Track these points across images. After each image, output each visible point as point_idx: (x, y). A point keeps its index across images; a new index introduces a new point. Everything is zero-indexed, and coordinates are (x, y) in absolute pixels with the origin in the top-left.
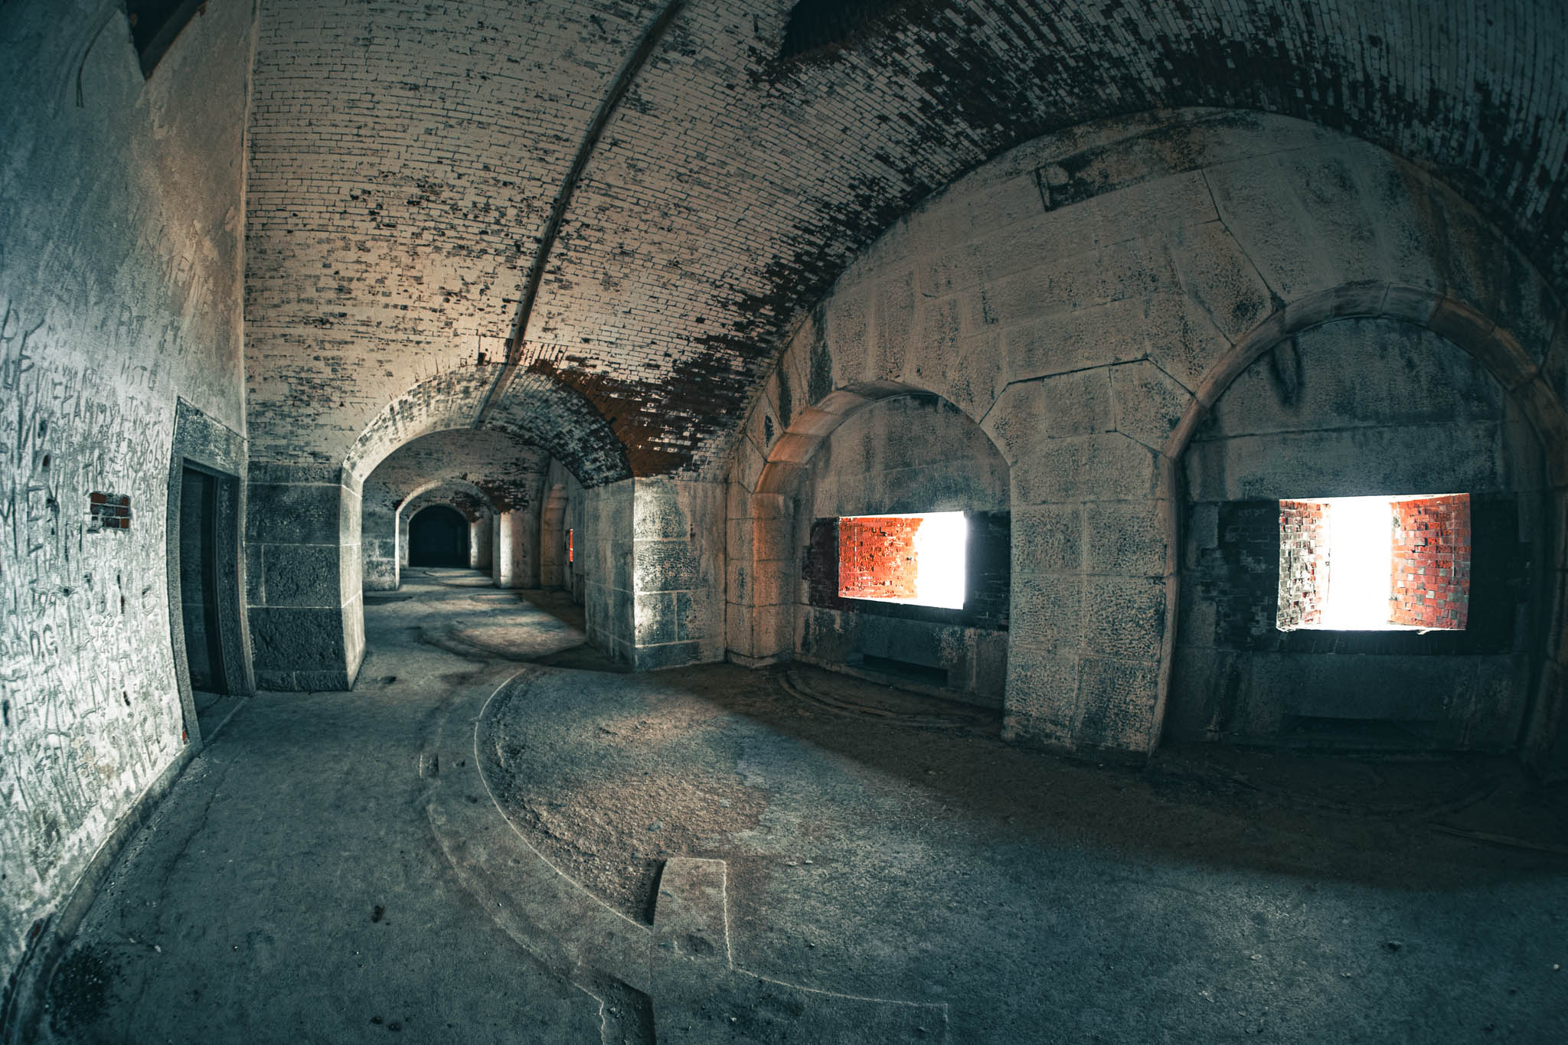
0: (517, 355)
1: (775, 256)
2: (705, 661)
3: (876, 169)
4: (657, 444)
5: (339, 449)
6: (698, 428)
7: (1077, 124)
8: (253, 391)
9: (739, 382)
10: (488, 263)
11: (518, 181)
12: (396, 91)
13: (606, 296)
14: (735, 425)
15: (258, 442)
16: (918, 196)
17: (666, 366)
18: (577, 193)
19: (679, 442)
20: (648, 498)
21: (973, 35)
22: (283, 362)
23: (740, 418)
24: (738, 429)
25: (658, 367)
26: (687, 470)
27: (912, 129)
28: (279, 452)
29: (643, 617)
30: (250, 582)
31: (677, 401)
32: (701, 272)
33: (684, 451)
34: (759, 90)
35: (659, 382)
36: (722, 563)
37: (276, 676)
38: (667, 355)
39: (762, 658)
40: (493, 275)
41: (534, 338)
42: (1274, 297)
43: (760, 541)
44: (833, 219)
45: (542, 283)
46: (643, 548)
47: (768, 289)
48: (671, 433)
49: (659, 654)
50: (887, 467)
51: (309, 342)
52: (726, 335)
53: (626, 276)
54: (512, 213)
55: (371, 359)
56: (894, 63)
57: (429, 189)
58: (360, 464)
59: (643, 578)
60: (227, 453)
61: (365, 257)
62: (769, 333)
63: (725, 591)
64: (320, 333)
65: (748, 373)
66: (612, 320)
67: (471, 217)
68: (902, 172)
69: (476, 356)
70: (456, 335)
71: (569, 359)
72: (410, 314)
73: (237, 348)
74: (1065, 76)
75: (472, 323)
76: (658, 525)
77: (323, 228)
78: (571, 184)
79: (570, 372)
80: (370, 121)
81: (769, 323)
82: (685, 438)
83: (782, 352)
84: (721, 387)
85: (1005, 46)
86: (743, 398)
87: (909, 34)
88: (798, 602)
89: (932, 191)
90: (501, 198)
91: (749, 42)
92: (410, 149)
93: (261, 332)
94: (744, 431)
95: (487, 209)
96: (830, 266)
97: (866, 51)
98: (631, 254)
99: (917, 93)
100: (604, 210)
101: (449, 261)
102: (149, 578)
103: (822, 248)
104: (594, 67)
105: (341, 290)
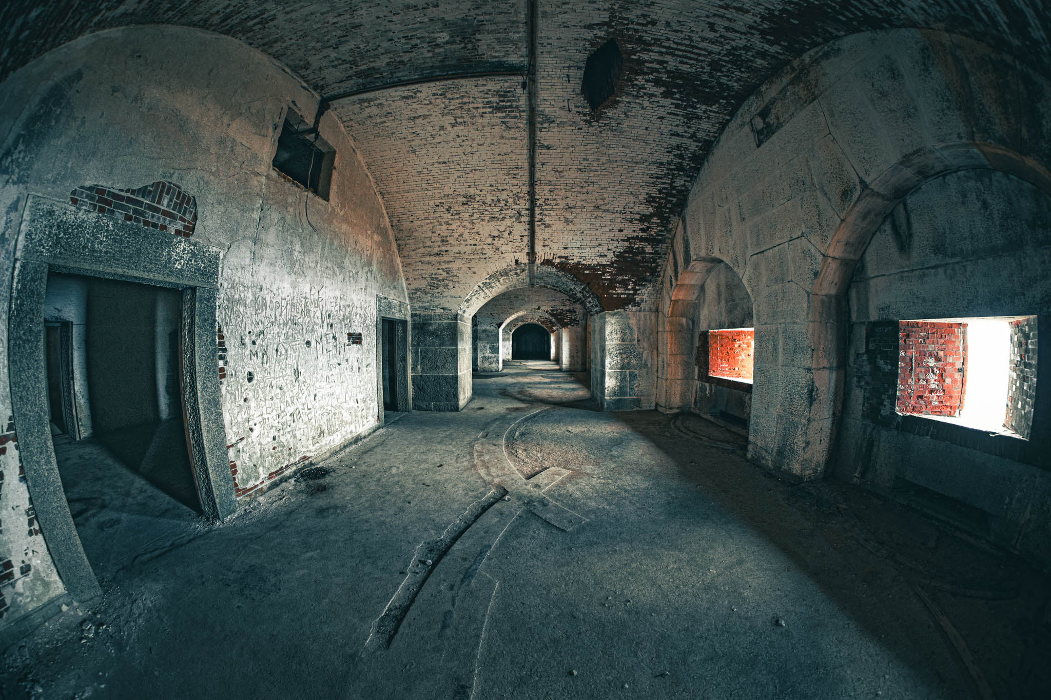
0: (533, 259)
1: (647, 194)
2: (644, 409)
3: (675, 141)
4: (615, 294)
5: (456, 306)
6: (635, 284)
7: (760, 85)
8: (409, 284)
9: (652, 258)
10: (508, 222)
11: (508, 188)
12: (436, 165)
13: (569, 227)
14: (656, 281)
15: (415, 305)
16: (708, 146)
17: (610, 255)
18: (536, 187)
19: (627, 292)
20: (613, 322)
21: (668, 68)
22: (422, 272)
23: (658, 276)
24: (659, 282)
25: (606, 256)
26: (635, 306)
27: (679, 118)
28: (425, 308)
29: (610, 383)
30: (413, 364)
31: (620, 271)
32: (612, 208)
33: (630, 296)
34: (593, 126)
35: (609, 263)
36: (655, 356)
37: (423, 405)
38: (609, 250)
39: (671, 408)
40: (512, 226)
41: (540, 250)
42: (862, 181)
43: (671, 344)
44: (668, 169)
45: (536, 227)
46: (611, 347)
47: (651, 210)
48: (621, 287)
49: (618, 403)
50: (726, 302)
51: (433, 263)
52: (637, 236)
53: (575, 217)
54: (511, 201)
55: (464, 267)
56: (645, 94)
57: (469, 199)
58: (468, 310)
59: (610, 363)
60: (400, 311)
61: (450, 227)
62: (662, 231)
63: (657, 371)
64: (437, 259)
65: (656, 253)
66: (575, 237)
67: (493, 205)
68: (690, 138)
69: (514, 261)
70: (502, 253)
71: (559, 257)
72: (478, 247)
73: (398, 268)
74: (730, 66)
75: (509, 247)
76: (619, 335)
77: (426, 219)
78: (532, 183)
79: (561, 263)
80: (431, 178)
81: (659, 226)
82: (630, 290)
83: (672, 240)
84: (643, 262)
85: (689, 66)
86: (657, 266)
87: (640, 80)
88: (693, 379)
89: (713, 142)
90: (503, 196)
91: (574, 109)
92: (454, 185)
93: (409, 261)
94: (662, 283)
95: (499, 201)
96: (680, 192)
97: (628, 94)
98: (574, 207)
99: (667, 102)
100: (552, 191)
101: (490, 224)
102: (369, 361)
103: (671, 184)
104: (516, 139)
105: (443, 241)
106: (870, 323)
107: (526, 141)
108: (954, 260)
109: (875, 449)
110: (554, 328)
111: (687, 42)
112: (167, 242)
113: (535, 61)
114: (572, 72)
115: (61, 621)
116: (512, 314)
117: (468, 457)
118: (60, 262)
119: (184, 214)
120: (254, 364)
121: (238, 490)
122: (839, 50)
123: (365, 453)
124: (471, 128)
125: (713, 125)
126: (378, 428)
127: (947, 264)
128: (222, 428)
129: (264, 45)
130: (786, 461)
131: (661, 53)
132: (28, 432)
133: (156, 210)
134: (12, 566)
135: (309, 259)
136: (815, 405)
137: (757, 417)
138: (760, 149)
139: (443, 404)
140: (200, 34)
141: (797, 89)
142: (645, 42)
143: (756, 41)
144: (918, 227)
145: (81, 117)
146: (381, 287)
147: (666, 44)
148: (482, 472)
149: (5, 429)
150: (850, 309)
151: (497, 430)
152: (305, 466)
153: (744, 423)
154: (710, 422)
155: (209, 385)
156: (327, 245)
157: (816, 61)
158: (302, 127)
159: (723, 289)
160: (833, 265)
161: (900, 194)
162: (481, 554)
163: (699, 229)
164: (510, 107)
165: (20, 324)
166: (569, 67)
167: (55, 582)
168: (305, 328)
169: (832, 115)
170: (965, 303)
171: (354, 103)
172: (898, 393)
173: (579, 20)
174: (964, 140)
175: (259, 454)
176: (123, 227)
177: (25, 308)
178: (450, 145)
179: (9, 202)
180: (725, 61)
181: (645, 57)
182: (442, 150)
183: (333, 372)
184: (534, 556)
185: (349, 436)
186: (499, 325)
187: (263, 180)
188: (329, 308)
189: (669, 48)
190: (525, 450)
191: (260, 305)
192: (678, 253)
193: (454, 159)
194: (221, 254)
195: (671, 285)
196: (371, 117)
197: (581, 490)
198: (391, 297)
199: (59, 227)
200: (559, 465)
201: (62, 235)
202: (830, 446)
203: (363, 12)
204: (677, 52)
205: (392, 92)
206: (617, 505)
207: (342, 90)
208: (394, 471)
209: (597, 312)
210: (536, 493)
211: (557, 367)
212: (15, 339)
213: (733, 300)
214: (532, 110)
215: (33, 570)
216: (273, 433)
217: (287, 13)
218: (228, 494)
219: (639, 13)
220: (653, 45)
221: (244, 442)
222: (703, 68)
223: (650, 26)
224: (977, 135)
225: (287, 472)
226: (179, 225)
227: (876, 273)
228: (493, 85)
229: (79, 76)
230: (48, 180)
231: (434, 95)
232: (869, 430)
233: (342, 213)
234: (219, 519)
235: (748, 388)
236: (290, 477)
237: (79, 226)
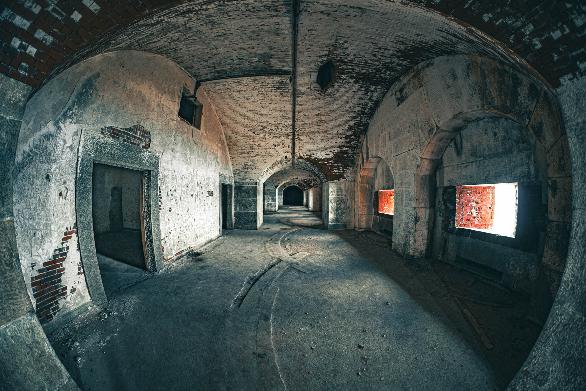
0: (294, 156)
1: (349, 125)
2: (348, 229)
3: (361, 101)
4: (334, 173)
5: (256, 178)
6: (344, 168)
7: (400, 76)
8: (234, 167)
9: (352, 155)
10: (282, 138)
11: (282, 123)
12: (249, 112)
13: (311, 141)
14: (354, 166)
15: (236, 177)
16: (377, 103)
17: (331, 154)
18: (296, 123)
19: (339, 172)
20: (333, 186)
21: (356, 72)
22: (240, 161)
23: (355, 164)
24: (355, 167)
25: (329, 155)
26: (343, 178)
27: (363, 91)
28: (241, 179)
29: (331, 216)
30: (235, 206)
31: (336, 162)
32: (332, 132)
33: (341, 174)
34: (322, 96)
35: (330, 158)
36: (354, 203)
37: (240, 226)
38: (330, 152)
39: (361, 229)
40: (284, 141)
41: (297, 152)
42: (437, 126)
43: (361, 197)
44: (358, 114)
45: (295, 141)
46: (331, 199)
47: (351, 133)
48: (337, 170)
49: (335, 226)
50: (386, 177)
51: (246, 157)
52: (344, 145)
53: (314, 136)
54: (284, 129)
55: (261, 159)
56: (346, 82)
57: (264, 128)
58: (262, 180)
59: (331, 207)
60: (229, 180)
61: (254, 140)
62: (356, 142)
63: (354, 210)
64: (248, 155)
65: (354, 153)
66: (314, 146)
67: (275, 130)
68: (368, 100)
69: (285, 157)
70: (279, 153)
71: (306, 155)
72: (268, 150)
73: (229, 160)
74: (384, 70)
75: (282, 150)
76: (336, 193)
77: (243, 136)
78: (294, 121)
79: (307, 158)
80: (246, 117)
81: (355, 140)
82: (341, 171)
83: (362, 147)
84: (347, 157)
85: (365, 70)
86: (354, 159)
87: (344, 76)
88: (372, 214)
89: (379, 102)
90: (280, 126)
91: (313, 89)
92: (257, 121)
93: (234, 156)
94: (357, 167)
95: (278, 129)
96: (364, 124)
97: (338, 82)
98: (313, 132)
99: (357, 85)
100: (303, 125)
101: (273, 139)
102: (216, 204)
103: (360, 121)
104: (286, 101)
105: (251, 147)
106: (444, 187)
107: (291, 102)
108: (480, 159)
109: (447, 244)
110: (306, 188)
111: (364, 61)
112: (140, 151)
113: (296, 69)
114: (312, 74)
115: (88, 313)
116: (284, 181)
117: (264, 248)
118: (98, 159)
119: (146, 139)
120: (172, 204)
121: (164, 259)
122: (433, 63)
123: (216, 246)
124: (266, 96)
125: (379, 94)
126: (220, 236)
127: (477, 161)
128: (159, 231)
129: (174, 58)
130: (407, 249)
131: (352, 66)
132: (83, 229)
133: (135, 137)
134: (67, 289)
135: (193, 157)
136: (418, 224)
137: (395, 230)
138: (398, 107)
139: (249, 226)
140: (147, 54)
141: (415, 81)
142: (345, 62)
143: (395, 60)
144: (466, 145)
145: (102, 95)
146: (222, 169)
147: (355, 62)
148: (271, 253)
149: (72, 228)
150: (436, 181)
151: (276, 237)
152: (190, 251)
153: (390, 233)
154: (379, 234)
155: (155, 212)
156: (200, 150)
157: (423, 68)
158: (189, 95)
159: (385, 170)
160: (426, 162)
161: (457, 130)
162: (272, 280)
163: (373, 142)
164: (284, 87)
165: (81, 184)
166: (311, 72)
167: (87, 296)
168: (191, 188)
169: (428, 95)
170: (484, 178)
171: (212, 83)
172: (456, 218)
173: (315, 54)
174: (480, 108)
175: (173, 244)
176: (123, 145)
177: (84, 178)
178: (256, 103)
179: (73, 132)
180: (382, 68)
181: (345, 67)
182: (252, 105)
183: (201, 209)
184: (293, 281)
185: (208, 239)
186: (276, 187)
187: (175, 122)
188: (200, 179)
189: (356, 64)
190: (290, 245)
191: (174, 178)
192: (364, 153)
193: (257, 109)
194: (160, 156)
195: (361, 169)
196: (219, 90)
197: (314, 260)
198: (225, 174)
199: (97, 144)
200: (305, 251)
201: (98, 147)
202: (428, 242)
203: (221, 49)
204: (359, 65)
205: (230, 80)
206: (329, 265)
207: (207, 78)
208: (231, 253)
209: (325, 181)
210: (294, 261)
211: (307, 209)
212: (79, 191)
213: (389, 176)
214: (294, 89)
215: (77, 291)
216: (178, 235)
217: (187, 48)
218: (160, 260)
219: (341, 51)
220: (348, 63)
221: (167, 238)
222: (372, 71)
223: (346, 56)
224: (485, 106)
225: (183, 253)
226: (144, 144)
227: (447, 165)
228: (276, 78)
229: (98, 75)
230: (90, 123)
231: (249, 82)
232: (444, 235)
233: (205, 135)
234: (156, 271)
235: (391, 217)
236: (184, 256)
237: (106, 144)
